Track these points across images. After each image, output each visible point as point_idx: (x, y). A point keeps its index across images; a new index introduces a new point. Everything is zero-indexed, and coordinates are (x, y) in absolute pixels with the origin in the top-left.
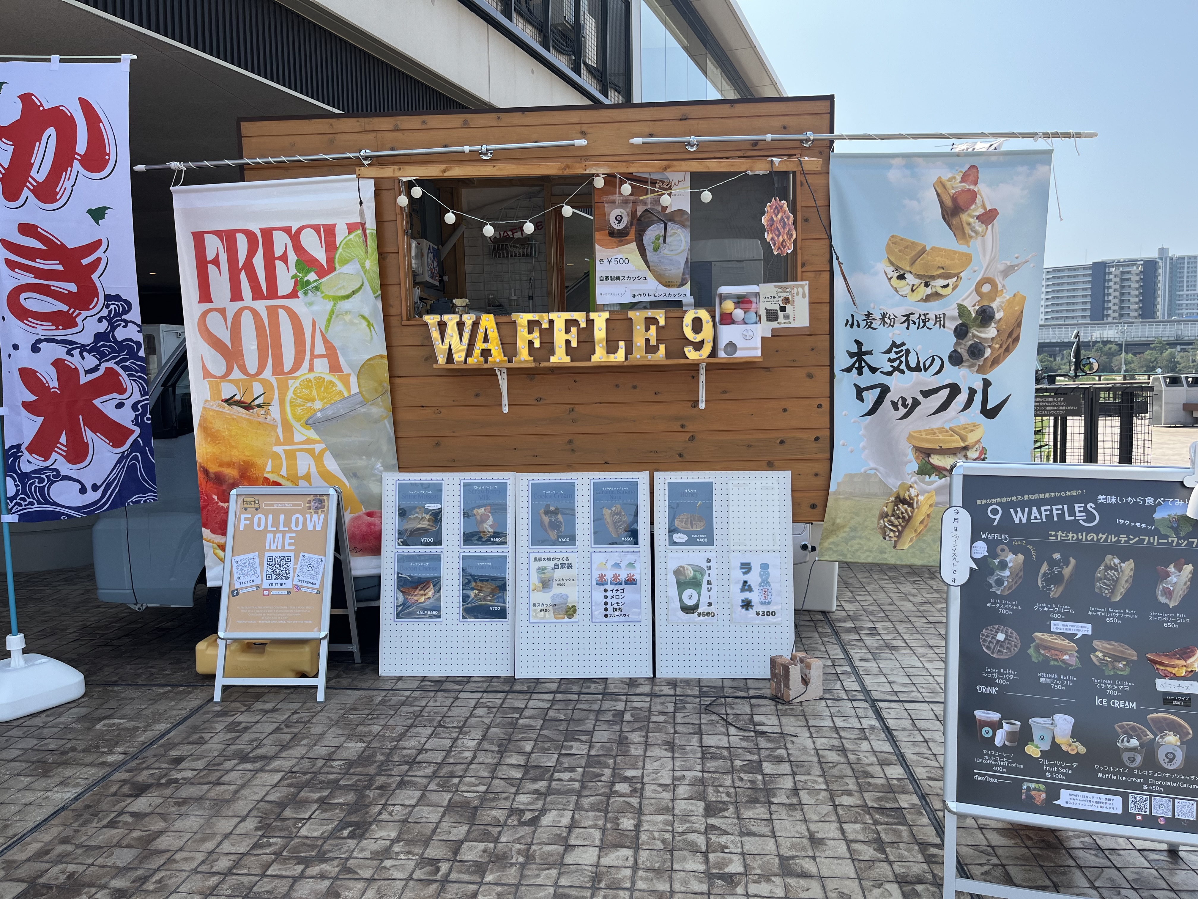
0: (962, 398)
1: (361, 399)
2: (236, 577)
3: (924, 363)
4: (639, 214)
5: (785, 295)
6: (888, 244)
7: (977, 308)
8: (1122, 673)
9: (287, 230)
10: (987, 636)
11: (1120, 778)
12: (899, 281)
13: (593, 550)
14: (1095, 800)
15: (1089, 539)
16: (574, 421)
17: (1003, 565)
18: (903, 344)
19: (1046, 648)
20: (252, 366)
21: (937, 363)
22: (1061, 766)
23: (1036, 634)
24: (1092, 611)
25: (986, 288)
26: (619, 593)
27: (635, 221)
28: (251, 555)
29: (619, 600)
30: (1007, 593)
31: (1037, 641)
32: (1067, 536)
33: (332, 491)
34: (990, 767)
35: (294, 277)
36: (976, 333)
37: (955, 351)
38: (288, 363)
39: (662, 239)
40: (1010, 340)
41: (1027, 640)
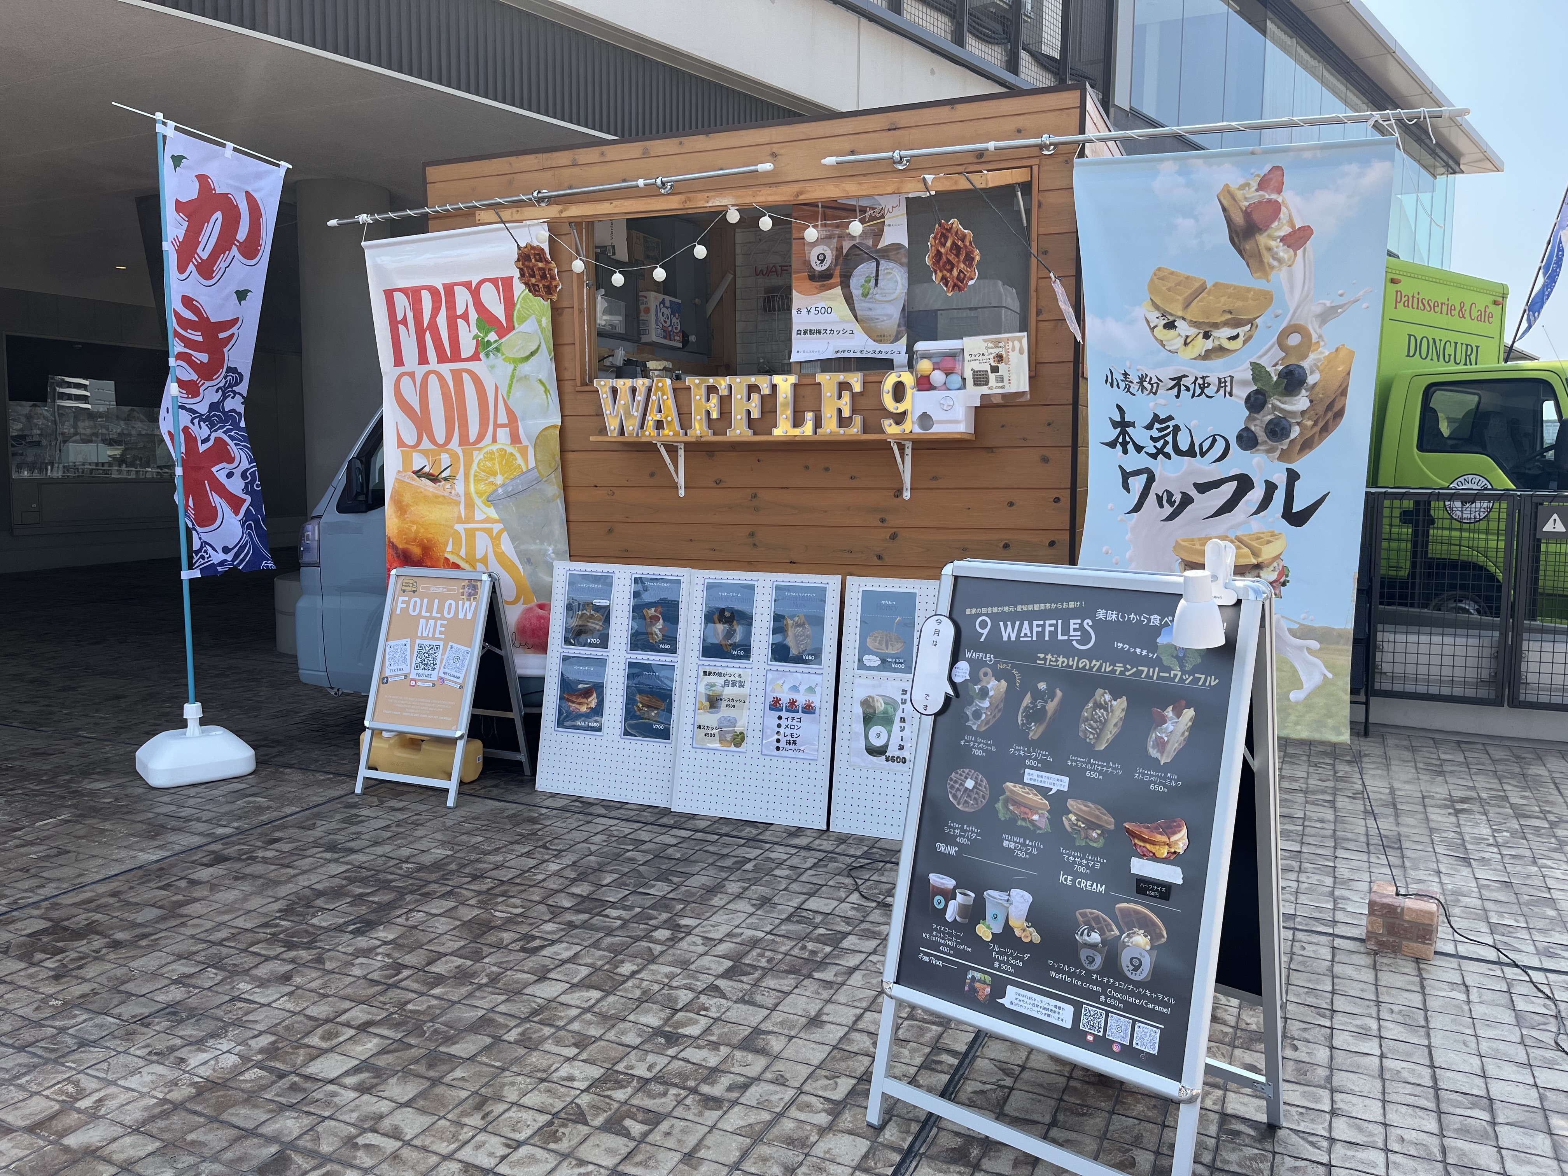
0: (1256, 495)
1: (537, 474)
2: (387, 663)
3: (1201, 446)
4: (845, 252)
5: (997, 351)
6: (1152, 280)
7: (1280, 368)
8: (1095, 845)
9: (467, 285)
10: (956, 782)
11: (1074, 981)
12: (1166, 331)
13: (769, 668)
14: (1043, 1005)
15: (1081, 666)
16: (756, 509)
17: (984, 693)
18: (1170, 418)
19: (1016, 803)
20: (440, 435)
21: (1220, 445)
22: (1011, 955)
23: (1008, 784)
24: (1072, 761)
25: (1294, 340)
26: (795, 723)
27: (841, 261)
28: (404, 641)
29: (794, 731)
30: (983, 729)
31: (1008, 793)
32: (1057, 661)
33: (485, 577)
34: (936, 946)
35: (475, 337)
36: (1278, 403)
37: (1247, 429)
38: (473, 431)
39: (873, 281)
40: (1330, 415)
41: (997, 791)
